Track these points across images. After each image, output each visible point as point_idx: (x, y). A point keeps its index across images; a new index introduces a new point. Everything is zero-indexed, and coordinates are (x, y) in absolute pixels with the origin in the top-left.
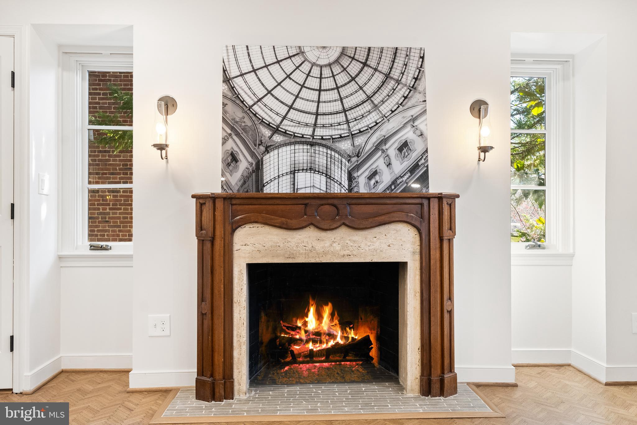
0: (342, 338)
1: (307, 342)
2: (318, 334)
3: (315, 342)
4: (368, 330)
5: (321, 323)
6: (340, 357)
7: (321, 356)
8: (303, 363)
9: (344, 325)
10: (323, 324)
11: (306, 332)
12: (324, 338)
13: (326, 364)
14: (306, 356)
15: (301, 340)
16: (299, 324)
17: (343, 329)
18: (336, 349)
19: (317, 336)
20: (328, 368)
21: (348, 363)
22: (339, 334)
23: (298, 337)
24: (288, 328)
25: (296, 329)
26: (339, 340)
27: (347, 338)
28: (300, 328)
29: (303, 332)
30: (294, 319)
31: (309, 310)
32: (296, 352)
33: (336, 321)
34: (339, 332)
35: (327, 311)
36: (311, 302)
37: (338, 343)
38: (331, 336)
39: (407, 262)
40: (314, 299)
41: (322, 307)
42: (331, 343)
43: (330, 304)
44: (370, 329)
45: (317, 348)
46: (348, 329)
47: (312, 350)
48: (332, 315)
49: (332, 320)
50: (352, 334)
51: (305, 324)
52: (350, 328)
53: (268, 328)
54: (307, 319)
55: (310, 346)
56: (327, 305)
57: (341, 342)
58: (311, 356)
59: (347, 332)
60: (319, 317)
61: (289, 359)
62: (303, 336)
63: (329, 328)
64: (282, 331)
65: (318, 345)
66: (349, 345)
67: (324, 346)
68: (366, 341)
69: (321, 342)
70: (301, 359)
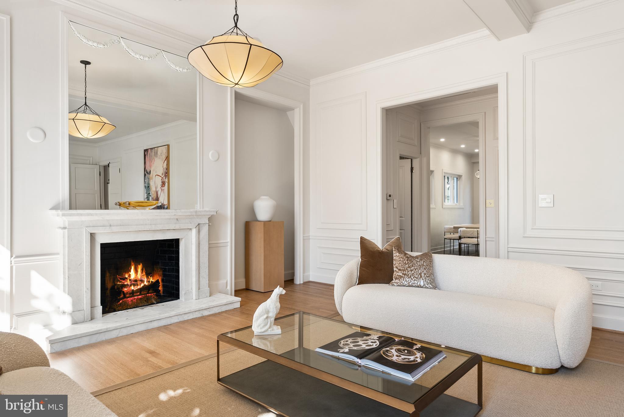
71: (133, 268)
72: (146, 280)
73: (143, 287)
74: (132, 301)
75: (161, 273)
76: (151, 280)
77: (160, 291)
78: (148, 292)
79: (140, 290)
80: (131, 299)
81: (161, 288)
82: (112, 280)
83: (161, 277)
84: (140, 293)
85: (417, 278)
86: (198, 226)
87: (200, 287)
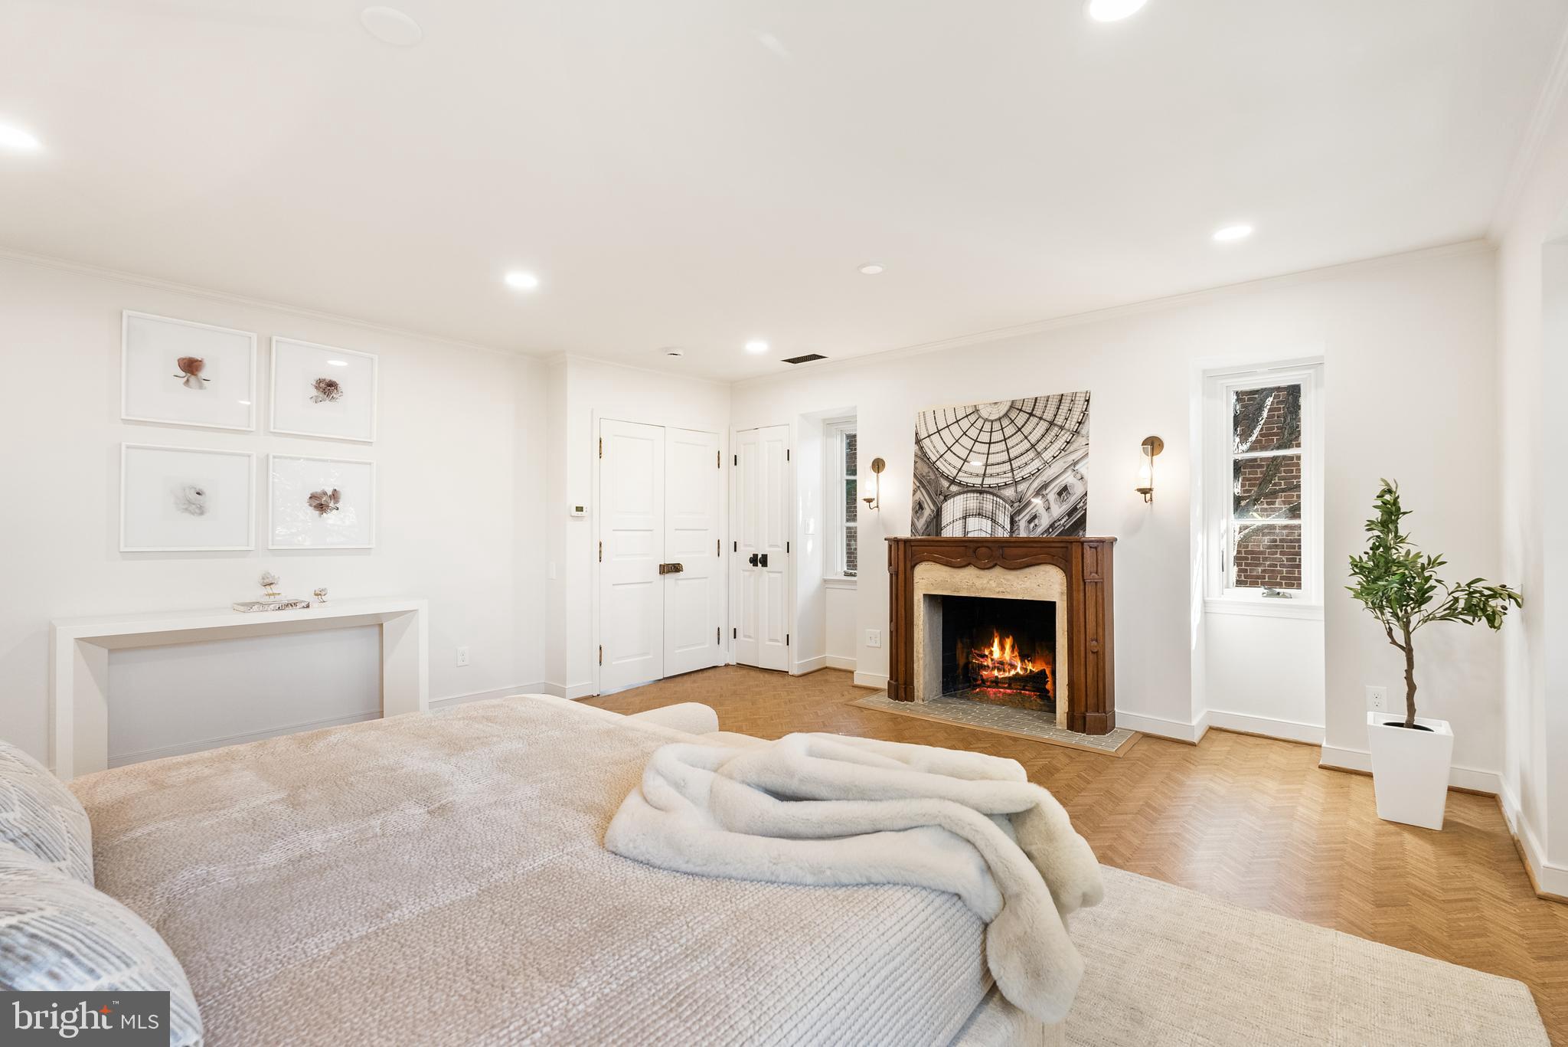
0: (1022, 668)
1: (994, 668)
2: (1002, 663)
3: (999, 670)
4: (1044, 665)
5: (1004, 653)
6: (1020, 685)
7: (1005, 683)
8: (989, 687)
9: (1023, 657)
10: (1006, 655)
11: (992, 660)
12: (1007, 667)
13: (1009, 691)
14: (992, 682)
15: (988, 666)
16: (987, 652)
17: (1022, 661)
18: (1016, 678)
19: (1001, 665)
20: (1010, 695)
21: (1027, 692)
22: (1019, 664)
23: (985, 664)
24: (978, 655)
25: (984, 656)
26: (1019, 670)
27: (1026, 669)
28: (987, 656)
29: (989, 660)
30: (982, 648)
31: (994, 641)
32: (984, 677)
33: (1016, 653)
34: (1019, 663)
35: (1008, 642)
36: (996, 634)
37: (1018, 673)
38: (1013, 666)
39: (1055, 602)
40: (997, 632)
41: (1004, 639)
42: (1013, 672)
43: (1011, 637)
44: (1047, 664)
45: (1001, 675)
46: (1026, 661)
47: (996, 677)
48: (1013, 647)
49: (1013, 651)
50: (1030, 667)
51: (991, 653)
52: (1028, 661)
53: (963, 652)
54: (993, 649)
55: (996, 673)
56: (1008, 637)
57: (1021, 673)
58: (996, 682)
59: (1026, 664)
60: (1002, 648)
61: (979, 682)
62: (989, 663)
63: (1011, 659)
64: (974, 657)
65: (1002, 673)
66: (1027, 676)
67: (1007, 675)
68: (1043, 672)
69: (1004, 671)
70: (989, 684)
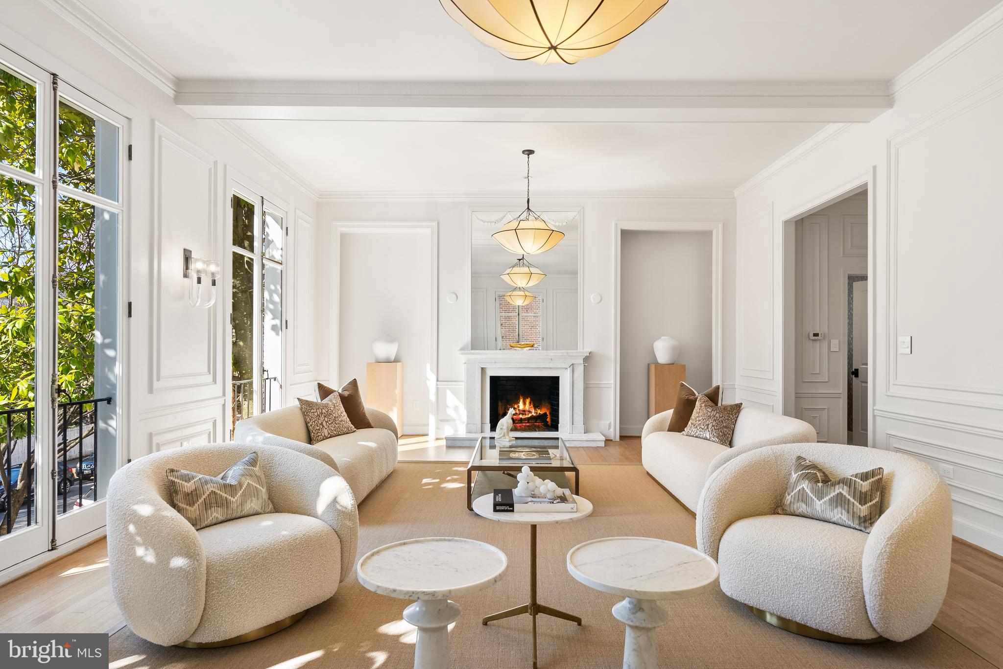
71: (521, 400)
72: (533, 411)
73: (530, 416)
74: (520, 426)
75: (549, 406)
76: (539, 411)
77: (548, 422)
78: (536, 421)
79: (529, 419)
80: (520, 425)
81: (548, 420)
82: (503, 409)
83: (549, 411)
84: (528, 421)
85: (703, 429)
86: (572, 366)
87: (574, 423)
